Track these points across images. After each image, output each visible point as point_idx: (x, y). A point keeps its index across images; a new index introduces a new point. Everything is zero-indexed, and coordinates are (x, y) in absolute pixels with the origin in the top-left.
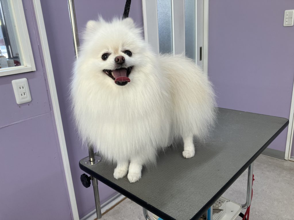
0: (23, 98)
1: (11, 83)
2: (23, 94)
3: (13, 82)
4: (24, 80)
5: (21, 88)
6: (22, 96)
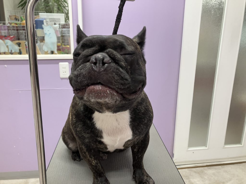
0: (63, 75)
1: (58, 64)
2: (64, 72)
3: (60, 63)
4: (67, 63)
5: (64, 68)
6: (63, 74)
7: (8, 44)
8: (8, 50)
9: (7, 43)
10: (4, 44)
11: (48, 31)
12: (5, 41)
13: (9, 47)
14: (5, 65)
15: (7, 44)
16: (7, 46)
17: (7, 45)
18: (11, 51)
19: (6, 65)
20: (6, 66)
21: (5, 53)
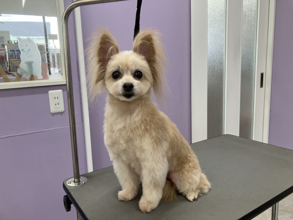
0: (56, 108)
1: (48, 93)
2: (57, 104)
4: (60, 91)
5: (56, 98)
6: (56, 106)
11: (26, 46)
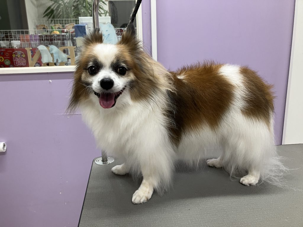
7: (53, 52)
8: (53, 60)
9: (52, 49)
10: (48, 51)
12: (49, 47)
13: (54, 55)
14: (49, 79)
15: (51, 51)
16: (52, 55)
17: (51, 53)
18: (57, 60)
19: (51, 79)
20: (51, 81)
21: (48, 64)
